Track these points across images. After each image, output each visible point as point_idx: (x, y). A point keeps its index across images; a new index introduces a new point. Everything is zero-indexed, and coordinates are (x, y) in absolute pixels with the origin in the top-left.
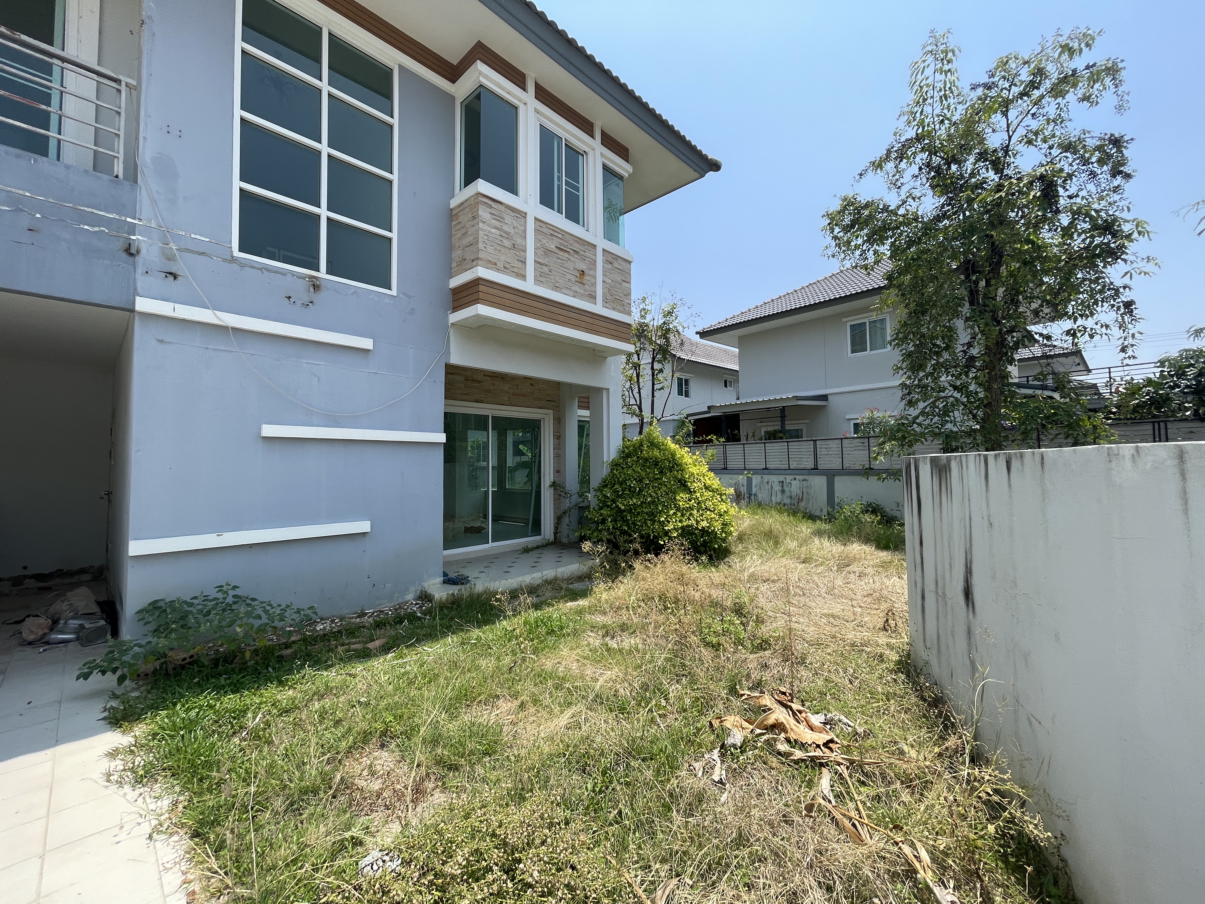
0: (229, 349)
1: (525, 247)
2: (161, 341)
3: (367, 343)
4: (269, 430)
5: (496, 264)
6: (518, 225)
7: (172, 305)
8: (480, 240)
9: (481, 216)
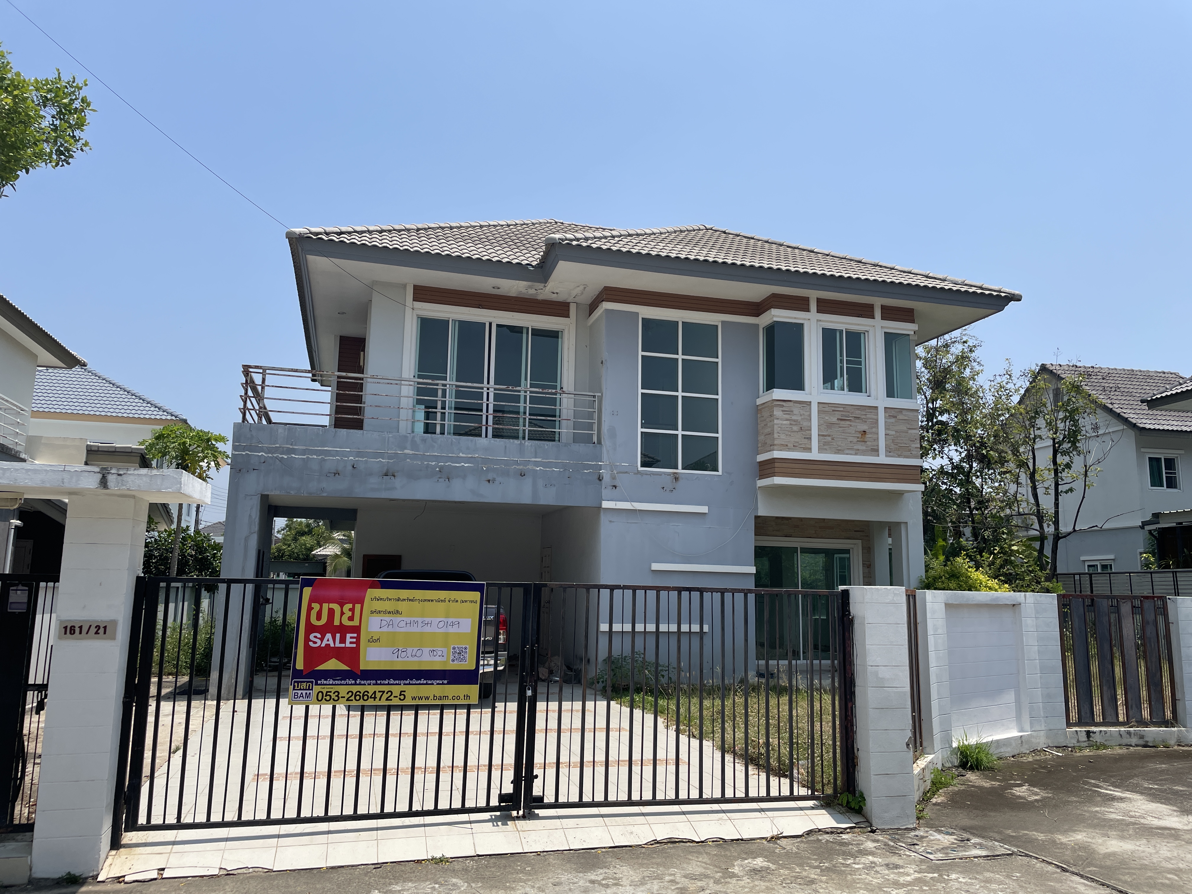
0: (636, 522)
1: (810, 427)
2: (611, 521)
3: (704, 509)
4: (655, 566)
5: (787, 446)
6: (804, 413)
7: (614, 502)
8: (775, 431)
9: (775, 415)
